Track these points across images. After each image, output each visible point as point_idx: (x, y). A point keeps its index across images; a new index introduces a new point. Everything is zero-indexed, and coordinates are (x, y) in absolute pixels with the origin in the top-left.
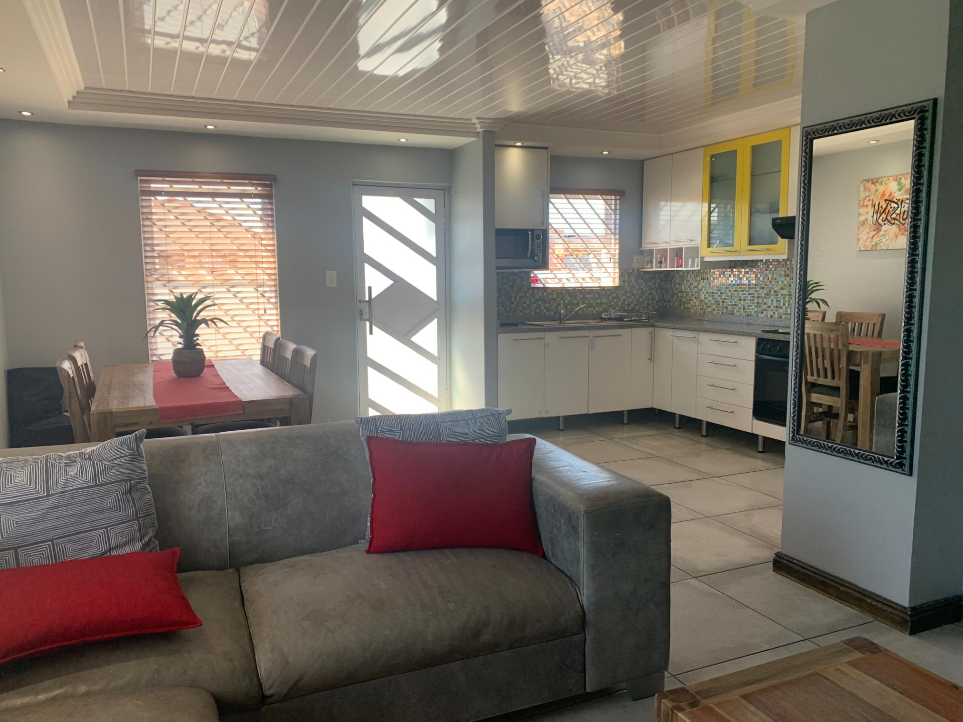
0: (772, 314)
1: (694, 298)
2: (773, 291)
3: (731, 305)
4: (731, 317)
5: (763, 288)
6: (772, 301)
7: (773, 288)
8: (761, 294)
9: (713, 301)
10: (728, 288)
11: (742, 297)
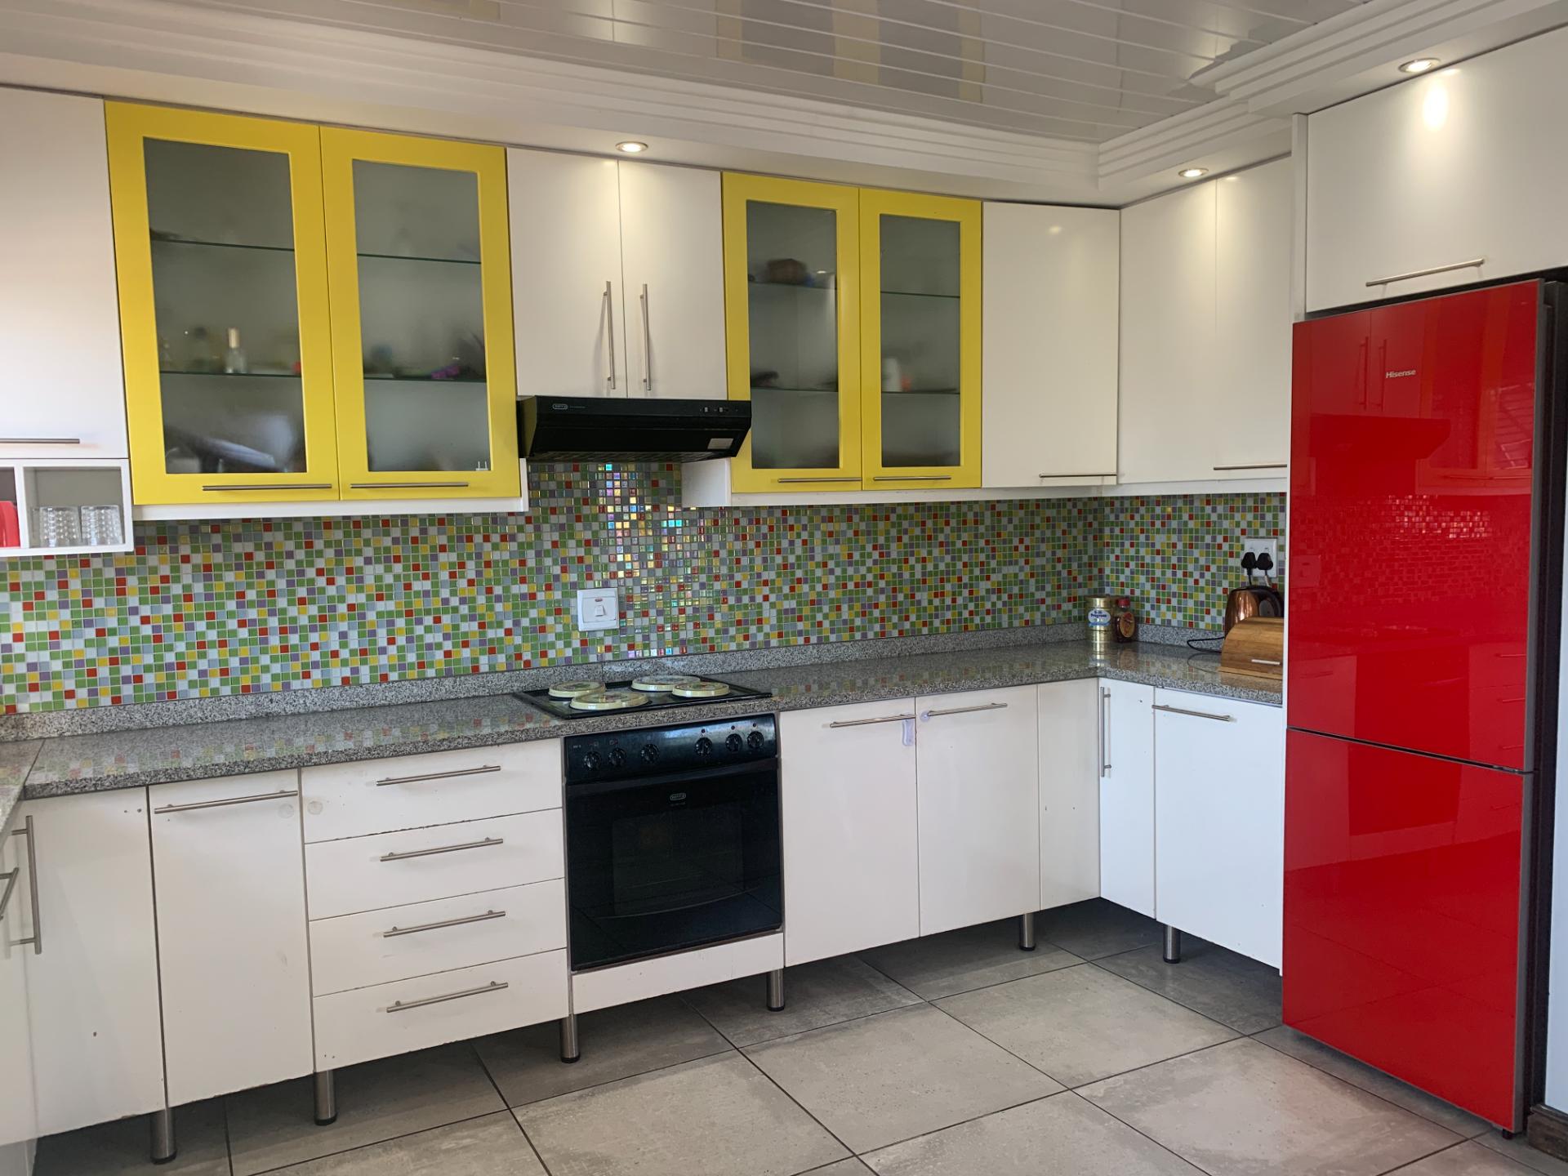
2: (342, 608)
3: (159, 668)
4: (172, 707)
5: (302, 601)
6: (343, 635)
7: (342, 599)
8: (294, 620)
9: (57, 666)
10: (134, 611)
11: (212, 635)
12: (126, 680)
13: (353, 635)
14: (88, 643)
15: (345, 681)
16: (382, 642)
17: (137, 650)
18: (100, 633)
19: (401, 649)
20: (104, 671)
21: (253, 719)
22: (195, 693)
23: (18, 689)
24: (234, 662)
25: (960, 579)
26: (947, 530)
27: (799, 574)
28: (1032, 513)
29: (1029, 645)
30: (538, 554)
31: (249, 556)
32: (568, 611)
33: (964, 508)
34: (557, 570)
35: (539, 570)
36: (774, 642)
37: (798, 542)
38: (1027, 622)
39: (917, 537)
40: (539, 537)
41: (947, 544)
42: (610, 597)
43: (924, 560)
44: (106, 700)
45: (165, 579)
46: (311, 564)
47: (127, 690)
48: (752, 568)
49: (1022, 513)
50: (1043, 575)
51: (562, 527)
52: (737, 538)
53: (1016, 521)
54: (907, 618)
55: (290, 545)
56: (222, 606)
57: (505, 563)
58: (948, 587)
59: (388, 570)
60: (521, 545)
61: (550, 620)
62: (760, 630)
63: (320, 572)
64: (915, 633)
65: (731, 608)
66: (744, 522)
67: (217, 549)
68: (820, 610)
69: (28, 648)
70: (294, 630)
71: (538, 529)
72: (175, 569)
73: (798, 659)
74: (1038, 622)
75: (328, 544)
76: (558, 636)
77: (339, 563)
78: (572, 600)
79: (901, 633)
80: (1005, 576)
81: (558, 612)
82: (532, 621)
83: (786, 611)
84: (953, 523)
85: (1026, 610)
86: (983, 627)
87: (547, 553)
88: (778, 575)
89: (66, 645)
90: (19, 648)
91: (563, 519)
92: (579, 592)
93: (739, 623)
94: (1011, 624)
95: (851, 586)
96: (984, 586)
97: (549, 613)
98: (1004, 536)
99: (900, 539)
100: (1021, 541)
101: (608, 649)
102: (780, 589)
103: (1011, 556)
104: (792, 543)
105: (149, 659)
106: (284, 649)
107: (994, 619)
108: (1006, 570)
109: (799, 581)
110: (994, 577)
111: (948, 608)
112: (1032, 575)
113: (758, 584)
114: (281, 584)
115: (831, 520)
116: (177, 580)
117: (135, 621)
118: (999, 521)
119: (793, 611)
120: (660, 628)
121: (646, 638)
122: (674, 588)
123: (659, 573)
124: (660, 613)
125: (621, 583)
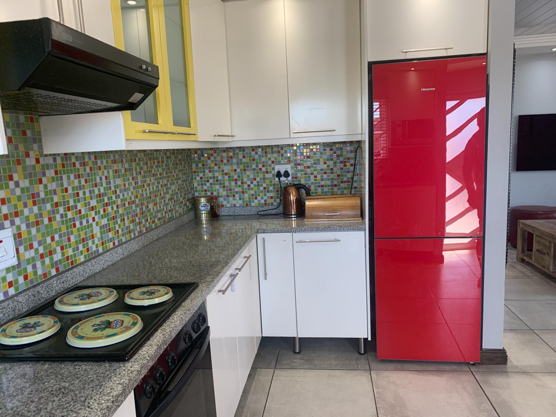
25: (161, 194)
26: (154, 166)
27: (106, 200)
36: (101, 250)
37: (103, 178)
38: (180, 214)
39: (146, 172)
41: (155, 175)
42: (6, 237)
43: (149, 185)
48: (85, 199)
50: (181, 189)
52: (75, 177)
53: (172, 161)
54: (147, 220)
58: (158, 200)
62: (93, 243)
64: (150, 228)
65: (78, 230)
66: (78, 163)
68: (117, 222)
73: (114, 258)
79: (146, 229)
80: (172, 191)
83: (103, 226)
84: (156, 163)
85: (179, 207)
86: (169, 220)
88: (97, 202)
93: (83, 240)
94: (176, 216)
95: (127, 204)
96: (167, 198)
98: (170, 169)
99: (140, 173)
100: (175, 172)
101: (10, 284)
102: (99, 212)
103: (173, 180)
107: (171, 214)
108: (172, 188)
109: (107, 205)
110: (169, 192)
111: (159, 211)
113: (89, 210)
115: (115, 160)
118: (168, 162)
119: (106, 225)
120: (42, 256)
121: (34, 267)
122: (46, 221)
123: (36, 209)
124: (40, 244)
125: (13, 223)
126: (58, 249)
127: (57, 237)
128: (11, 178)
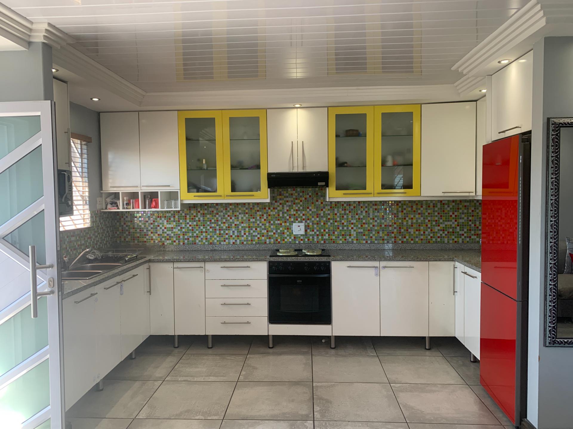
0: (234, 241)
1: (150, 233)
2: (233, 225)
3: (193, 237)
4: (194, 246)
5: (224, 223)
6: (233, 232)
7: (233, 223)
8: (222, 227)
9: (172, 235)
10: (188, 223)
11: (204, 230)
12: (186, 239)
13: (236, 232)
14: (179, 230)
15: (234, 243)
16: (243, 234)
17: (188, 232)
18: (181, 228)
19: (247, 236)
20: (181, 237)
21: (211, 250)
22: (200, 243)
23: (165, 239)
24: (209, 237)
25: (427, 225)
26: (422, 209)
27: (364, 221)
28: (458, 204)
29: (456, 250)
30: (283, 213)
31: (213, 211)
32: (290, 229)
33: (429, 202)
34: (288, 217)
35: (283, 217)
36: (355, 242)
37: (364, 212)
38: (456, 242)
39: (409, 211)
40: (283, 208)
41: (422, 214)
42: (302, 225)
43: (412, 219)
44: (182, 244)
45: (195, 216)
46: (226, 214)
47: (186, 241)
48: (347, 219)
49: (454, 204)
50: (463, 225)
51: (290, 206)
52: (342, 210)
53: (451, 207)
54: (405, 237)
55: (222, 209)
56: (206, 223)
57: (274, 215)
58: (422, 228)
59: (244, 216)
60: (278, 210)
61: (286, 231)
62: (350, 238)
63: (229, 216)
64: (407, 242)
65: (340, 230)
66: (345, 205)
67: (206, 209)
68: (372, 233)
69: (167, 230)
70: (222, 230)
71: (283, 206)
72: (197, 214)
73: (362, 247)
74: (461, 242)
75: (230, 209)
76: (288, 235)
77: (233, 214)
78: (292, 226)
79: (402, 242)
80: (446, 225)
81: (288, 229)
82: (281, 231)
83: (359, 233)
84: (424, 207)
85: (455, 237)
86: (436, 242)
87: (286, 213)
88: (357, 221)
89: (174, 230)
90: (165, 230)
91: (290, 204)
92: (293, 224)
93: (343, 235)
94: (448, 242)
95: (383, 226)
96: (436, 229)
97: (285, 229)
98: (446, 211)
99: (402, 212)
100: (453, 214)
101: (302, 240)
102: (357, 226)
103: (448, 218)
104: (362, 212)
105: (191, 235)
106: (220, 234)
107: (441, 240)
108: (446, 223)
109: (364, 223)
110: (441, 225)
111: (422, 235)
112: (458, 226)
113: (350, 224)
114: (220, 218)
115: (376, 205)
116: (197, 217)
117: (188, 226)
118: (444, 207)
119: (362, 232)
120: (318, 235)
121: (313, 237)
122: (322, 224)
123: (318, 219)
124: (317, 231)
125: (306, 222)
126: (327, 235)
127: (327, 230)
128: (308, 208)
